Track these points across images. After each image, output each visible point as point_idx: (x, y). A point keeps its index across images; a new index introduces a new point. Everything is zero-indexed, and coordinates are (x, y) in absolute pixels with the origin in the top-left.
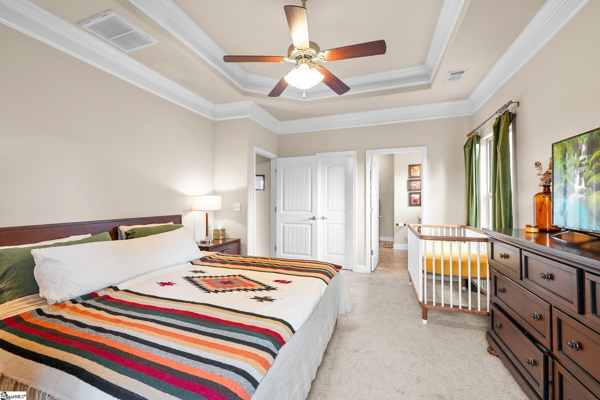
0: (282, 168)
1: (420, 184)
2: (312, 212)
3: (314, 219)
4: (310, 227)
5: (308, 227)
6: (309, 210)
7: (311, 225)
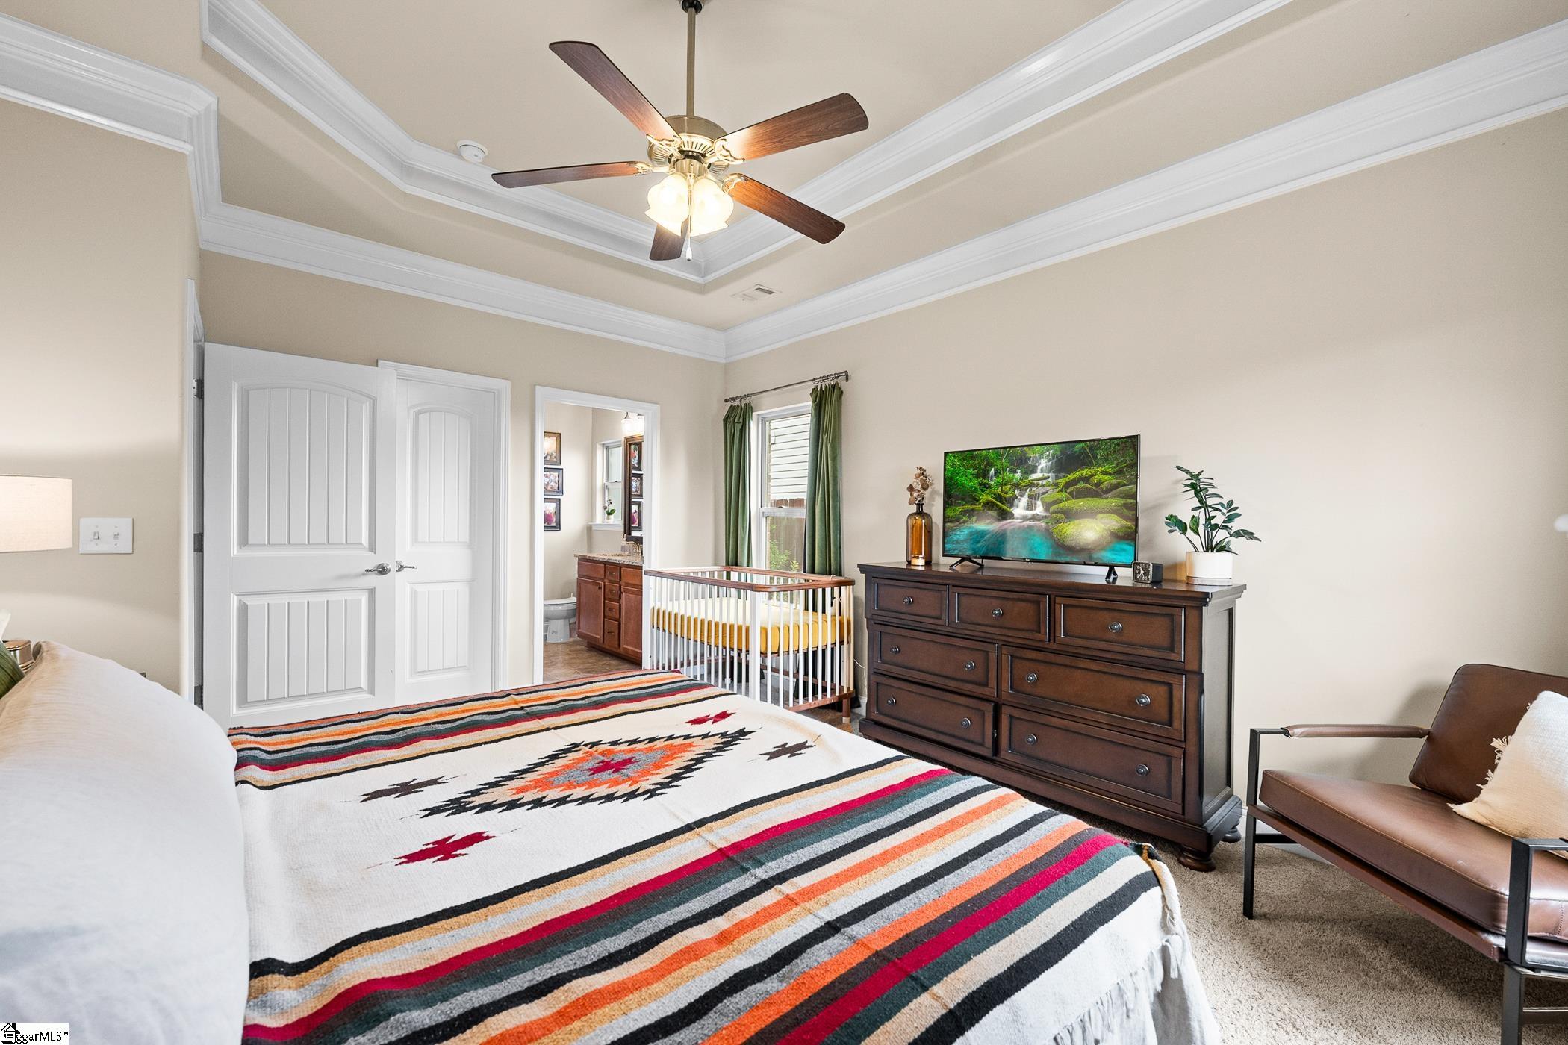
0: (236, 387)
1: (557, 479)
2: (372, 548)
3: (382, 570)
4: (364, 598)
5: (361, 600)
6: (361, 544)
7: (372, 592)
